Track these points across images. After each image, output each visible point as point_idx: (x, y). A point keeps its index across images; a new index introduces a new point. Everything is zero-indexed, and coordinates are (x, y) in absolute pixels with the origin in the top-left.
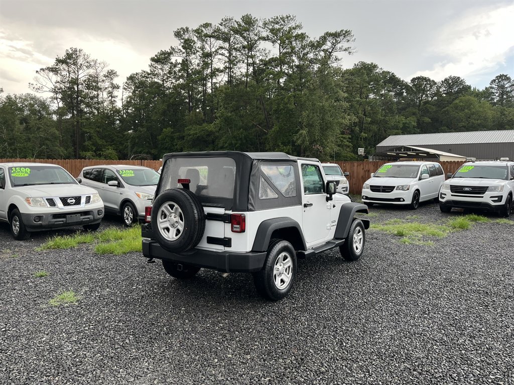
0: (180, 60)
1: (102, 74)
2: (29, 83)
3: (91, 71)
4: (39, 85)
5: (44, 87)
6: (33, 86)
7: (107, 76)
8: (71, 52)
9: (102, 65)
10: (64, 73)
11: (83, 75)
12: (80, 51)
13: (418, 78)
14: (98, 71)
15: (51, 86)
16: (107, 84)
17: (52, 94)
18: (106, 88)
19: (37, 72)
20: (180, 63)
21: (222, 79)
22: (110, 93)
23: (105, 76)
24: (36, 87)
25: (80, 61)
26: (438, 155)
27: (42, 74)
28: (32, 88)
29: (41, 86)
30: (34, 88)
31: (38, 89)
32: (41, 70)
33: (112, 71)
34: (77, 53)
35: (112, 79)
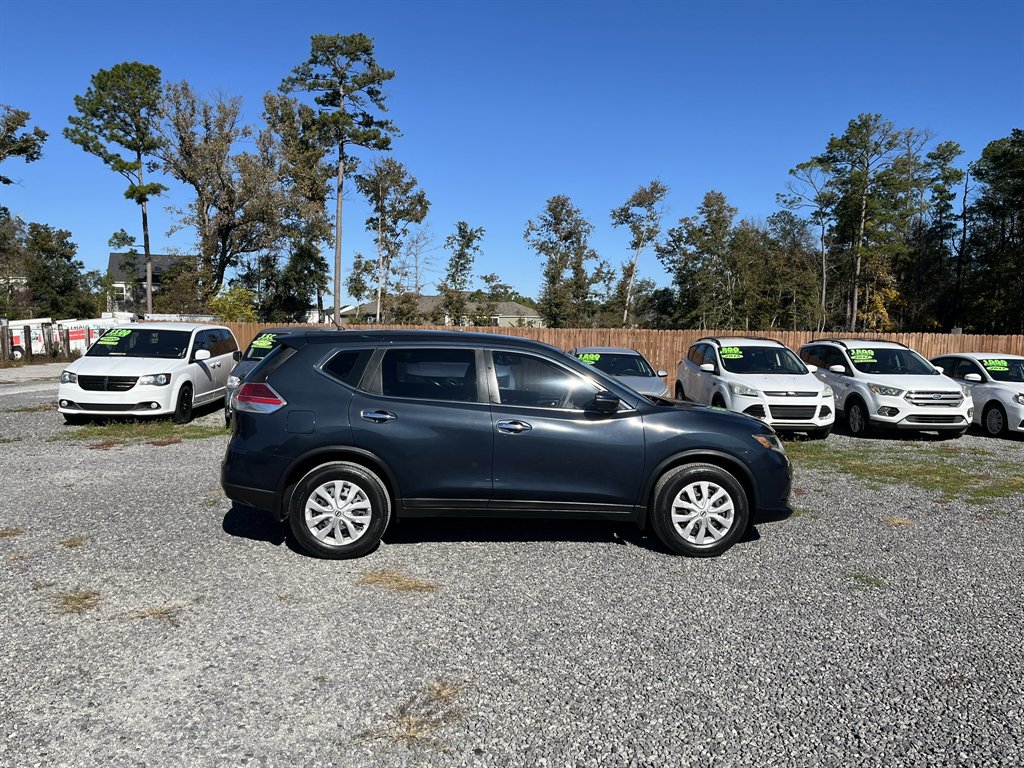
1: (923, 154)
2: (778, 195)
3: (896, 153)
4: (793, 195)
5: (801, 197)
6: (784, 198)
7: (937, 156)
8: (859, 123)
9: (923, 136)
10: (841, 166)
11: (877, 165)
12: (877, 117)
14: (913, 151)
15: (813, 195)
17: (817, 208)
18: (933, 180)
22: (940, 191)
23: (930, 156)
24: (789, 199)
25: (875, 137)
27: (799, 176)
28: (782, 202)
29: (798, 197)
30: (785, 202)
31: (792, 202)
32: (802, 166)
33: (948, 145)
34: (871, 123)
35: (947, 160)
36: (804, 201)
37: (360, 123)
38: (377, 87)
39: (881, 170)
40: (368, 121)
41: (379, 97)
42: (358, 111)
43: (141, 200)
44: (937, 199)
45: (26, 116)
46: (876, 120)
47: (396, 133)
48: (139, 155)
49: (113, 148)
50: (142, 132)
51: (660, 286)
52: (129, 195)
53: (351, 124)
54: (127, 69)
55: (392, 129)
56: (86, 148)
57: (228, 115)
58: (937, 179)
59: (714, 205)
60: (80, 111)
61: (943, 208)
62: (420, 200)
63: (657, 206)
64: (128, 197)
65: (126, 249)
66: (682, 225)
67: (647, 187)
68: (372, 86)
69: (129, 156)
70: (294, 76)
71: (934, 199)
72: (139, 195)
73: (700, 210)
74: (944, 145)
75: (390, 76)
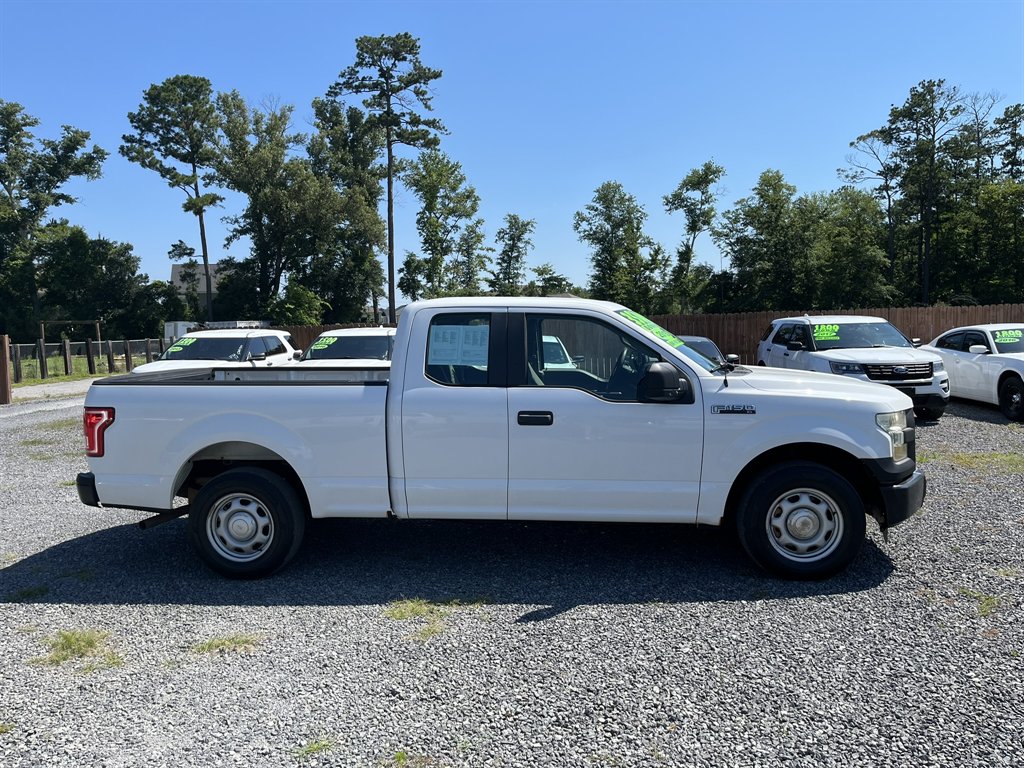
1: (991, 119)
2: (838, 170)
3: (965, 119)
4: (855, 169)
5: (864, 170)
6: (846, 174)
7: (1005, 121)
8: (921, 90)
9: (989, 100)
10: (905, 136)
11: (945, 131)
12: (941, 82)
14: (980, 116)
15: (877, 167)
16: (1004, 138)
17: (881, 182)
18: (1003, 147)
19: (852, 144)
22: (1008, 155)
23: (998, 121)
24: (851, 173)
25: (940, 103)
27: (861, 147)
28: (843, 177)
29: (859, 170)
30: (847, 177)
31: (855, 177)
32: (860, 139)
34: (935, 88)
35: (1015, 125)
36: (868, 174)
37: (407, 122)
38: (423, 87)
39: (947, 138)
40: (415, 121)
41: (426, 97)
42: (405, 111)
43: (199, 212)
44: (1007, 165)
45: (86, 136)
46: (939, 86)
47: (443, 131)
48: (194, 167)
49: (170, 162)
50: (196, 146)
51: (717, 270)
52: (188, 207)
53: (398, 124)
54: (177, 82)
55: (439, 128)
56: (144, 165)
57: (278, 122)
58: (1007, 144)
59: (770, 185)
60: (136, 128)
62: (469, 195)
63: (712, 188)
64: (186, 211)
65: (185, 260)
66: (738, 207)
67: (700, 168)
68: (418, 85)
69: (184, 169)
70: (342, 80)
71: (1005, 165)
72: (195, 207)
73: (755, 191)
74: (1013, 108)
75: (437, 75)
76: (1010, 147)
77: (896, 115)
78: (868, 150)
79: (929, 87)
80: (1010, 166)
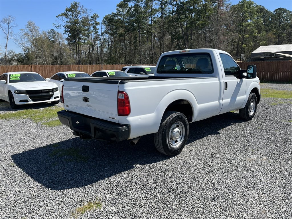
0: (133, 5)
1: (90, 16)
2: (53, 24)
3: (85, 15)
4: (58, 24)
5: (61, 25)
6: (55, 25)
8: (74, 4)
9: (90, 11)
10: (71, 17)
11: (80, 18)
12: (79, 3)
13: (279, 9)
14: (88, 15)
15: (64, 24)
16: (93, 22)
17: (65, 29)
18: (93, 24)
19: (57, 17)
20: (134, 7)
21: (158, 15)
22: (94, 27)
23: (92, 17)
25: (79, 9)
26: (291, 57)
27: (59, 18)
28: (55, 26)
29: (59, 25)
30: (56, 26)
31: (58, 27)
32: (59, 15)
33: (96, 14)
34: (77, 5)
35: (95, 19)
36: (62, 27)
44: (94, 29)
59: (31, 25)
61: (96, 33)
66: (21, 31)
73: (26, 27)
74: (94, 14)
76: (95, 25)
77: (67, 10)
78: (61, 19)
79: (75, 4)
80: (95, 30)
